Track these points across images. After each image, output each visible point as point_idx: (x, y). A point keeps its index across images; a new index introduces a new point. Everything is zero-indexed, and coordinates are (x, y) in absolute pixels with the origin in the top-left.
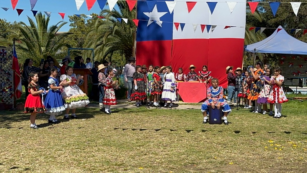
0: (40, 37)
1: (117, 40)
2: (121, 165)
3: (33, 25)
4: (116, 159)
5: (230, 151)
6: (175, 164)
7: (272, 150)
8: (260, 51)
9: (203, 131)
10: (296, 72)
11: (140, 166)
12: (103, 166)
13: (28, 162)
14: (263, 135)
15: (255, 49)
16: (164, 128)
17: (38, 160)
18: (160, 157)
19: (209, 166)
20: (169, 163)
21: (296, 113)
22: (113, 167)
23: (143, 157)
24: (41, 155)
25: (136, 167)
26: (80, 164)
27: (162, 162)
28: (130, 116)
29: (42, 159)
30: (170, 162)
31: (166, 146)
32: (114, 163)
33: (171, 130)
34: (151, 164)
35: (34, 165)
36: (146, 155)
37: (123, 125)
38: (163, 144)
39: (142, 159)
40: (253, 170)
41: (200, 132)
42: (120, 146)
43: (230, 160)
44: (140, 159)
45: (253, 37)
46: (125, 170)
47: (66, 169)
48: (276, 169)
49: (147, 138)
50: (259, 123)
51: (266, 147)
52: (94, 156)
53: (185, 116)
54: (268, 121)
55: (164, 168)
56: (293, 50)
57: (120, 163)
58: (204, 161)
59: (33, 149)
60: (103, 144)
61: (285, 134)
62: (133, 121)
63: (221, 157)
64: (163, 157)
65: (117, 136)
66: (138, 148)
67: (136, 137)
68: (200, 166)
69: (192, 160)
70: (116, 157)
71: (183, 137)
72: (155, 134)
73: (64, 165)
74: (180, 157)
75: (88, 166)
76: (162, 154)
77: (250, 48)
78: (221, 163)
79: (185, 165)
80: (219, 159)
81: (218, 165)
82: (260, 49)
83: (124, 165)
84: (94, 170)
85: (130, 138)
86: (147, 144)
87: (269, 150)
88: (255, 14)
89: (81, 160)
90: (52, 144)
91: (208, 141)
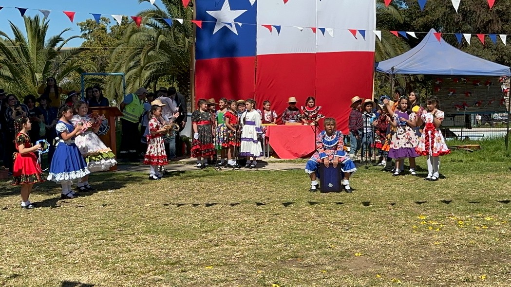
0: (33, 56)
1: (164, 59)
2: (176, 263)
3: (19, 37)
4: (167, 254)
5: (356, 235)
6: (265, 259)
7: (425, 231)
8: (401, 70)
9: (312, 204)
10: (460, 103)
11: (208, 264)
12: (146, 265)
13: (18, 265)
14: (409, 207)
15: (393, 69)
16: (247, 202)
17: (34, 260)
18: (241, 248)
19: (322, 259)
20: (255, 257)
21: (462, 171)
22: (163, 268)
23: (213, 249)
24: (39, 253)
25: (202, 265)
26: (107, 264)
27: (245, 257)
28: (190, 184)
29: (42, 258)
30: (258, 255)
31: (250, 230)
32: (164, 261)
33: (259, 204)
34: (226, 260)
35: (28, 268)
36: (217, 245)
37: (178, 198)
38: (245, 228)
39: (211, 253)
40: (395, 264)
41: (306, 206)
42: (174, 233)
43: (357, 249)
44: (207, 253)
45: (389, 49)
46: (182, 271)
47: (83, 272)
48: (431, 261)
49: (219, 218)
50: (402, 189)
51: (414, 227)
52: (130, 250)
53: (281, 181)
54: (416, 185)
55: (248, 265)
56: (455, 68)
57: (174, 260)
58: (314, 252)
59: (25, 243)
60: (145, 230)
61: (445, 205)
62: (194, 192)
63: (342, 245)
64: (247, 247)
65: (168, 216)
66: (204, 235)
67: (201, 218)
68: (308, 261)
69: (294, 252)
70: (167, 251)
71: (278, 214)
72: (232, 211)
73: (80, 266)
74: (274, 248)
75: (120, 267)
76: (244, 244)
77: (384, 66)
78: (342, 254)
79: (283, 260)
80: (339, 249)
81: (337, 258)
82: (400, 68)
83: (181, 263)
84: (131, 274)
85: (190, 219)
86: (219, 229)
87: (420, 231)
88: (392, 10)
89: (108, 258)
90: (58, 233)
91: (320, 220)
